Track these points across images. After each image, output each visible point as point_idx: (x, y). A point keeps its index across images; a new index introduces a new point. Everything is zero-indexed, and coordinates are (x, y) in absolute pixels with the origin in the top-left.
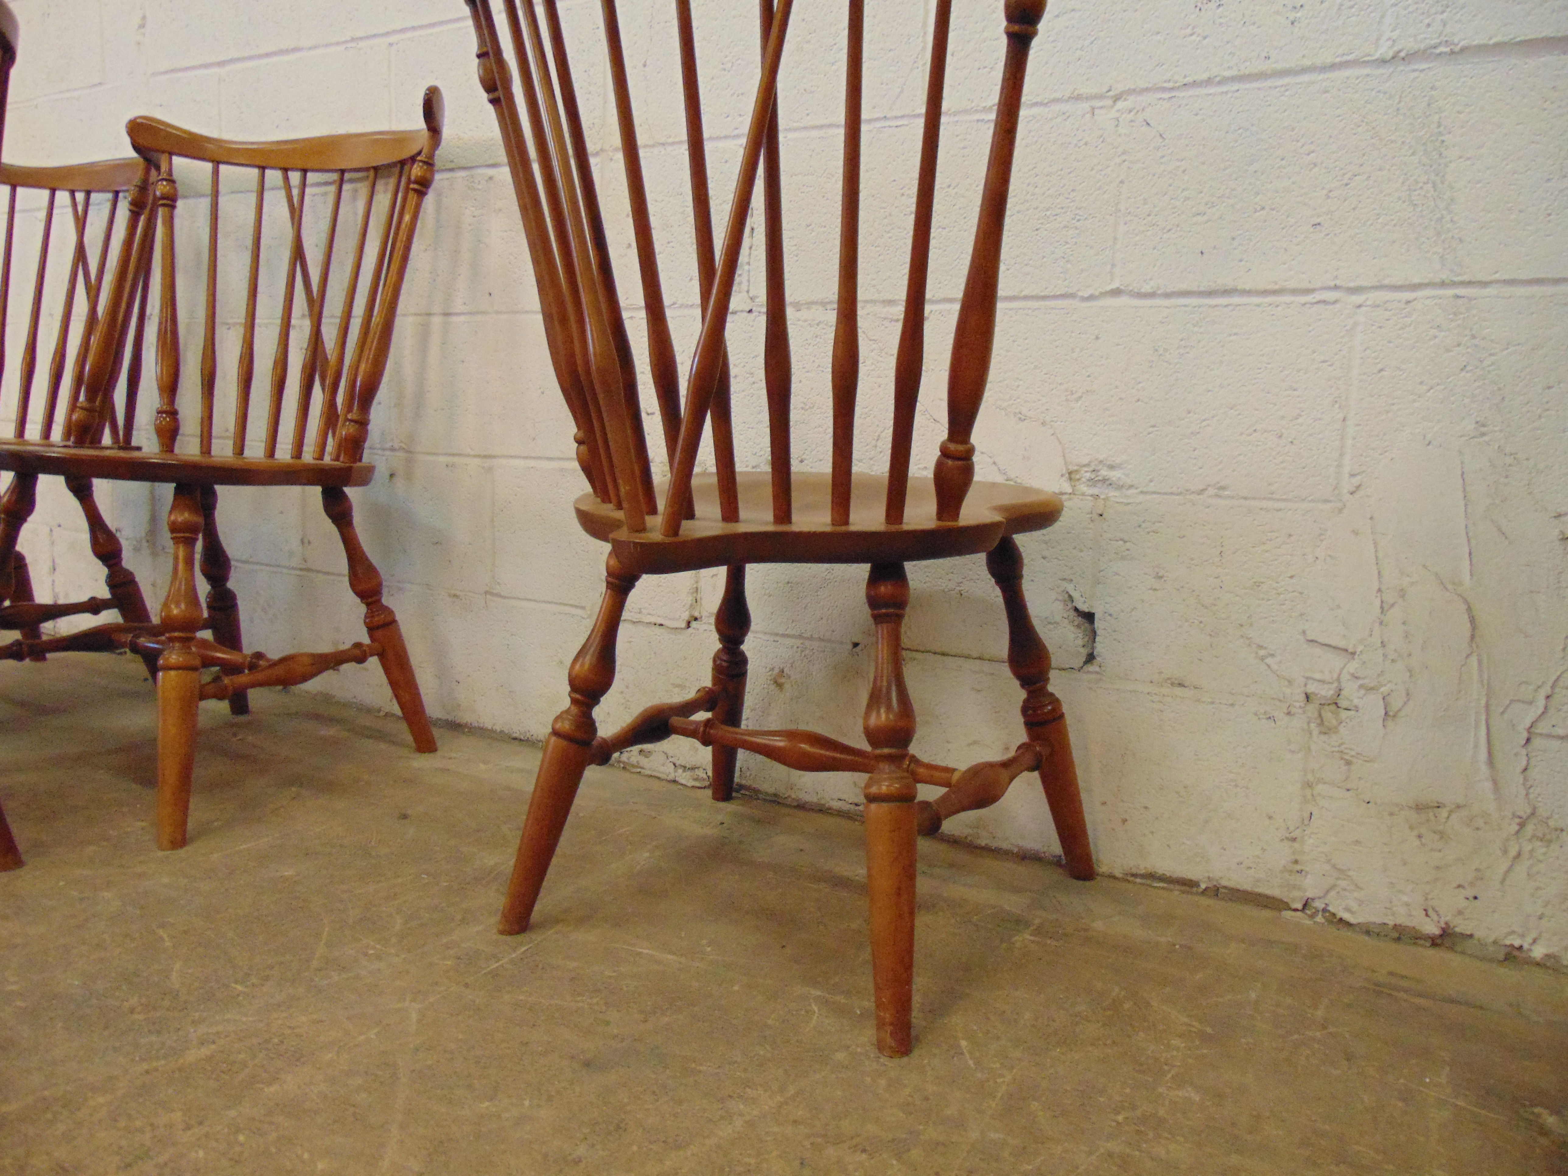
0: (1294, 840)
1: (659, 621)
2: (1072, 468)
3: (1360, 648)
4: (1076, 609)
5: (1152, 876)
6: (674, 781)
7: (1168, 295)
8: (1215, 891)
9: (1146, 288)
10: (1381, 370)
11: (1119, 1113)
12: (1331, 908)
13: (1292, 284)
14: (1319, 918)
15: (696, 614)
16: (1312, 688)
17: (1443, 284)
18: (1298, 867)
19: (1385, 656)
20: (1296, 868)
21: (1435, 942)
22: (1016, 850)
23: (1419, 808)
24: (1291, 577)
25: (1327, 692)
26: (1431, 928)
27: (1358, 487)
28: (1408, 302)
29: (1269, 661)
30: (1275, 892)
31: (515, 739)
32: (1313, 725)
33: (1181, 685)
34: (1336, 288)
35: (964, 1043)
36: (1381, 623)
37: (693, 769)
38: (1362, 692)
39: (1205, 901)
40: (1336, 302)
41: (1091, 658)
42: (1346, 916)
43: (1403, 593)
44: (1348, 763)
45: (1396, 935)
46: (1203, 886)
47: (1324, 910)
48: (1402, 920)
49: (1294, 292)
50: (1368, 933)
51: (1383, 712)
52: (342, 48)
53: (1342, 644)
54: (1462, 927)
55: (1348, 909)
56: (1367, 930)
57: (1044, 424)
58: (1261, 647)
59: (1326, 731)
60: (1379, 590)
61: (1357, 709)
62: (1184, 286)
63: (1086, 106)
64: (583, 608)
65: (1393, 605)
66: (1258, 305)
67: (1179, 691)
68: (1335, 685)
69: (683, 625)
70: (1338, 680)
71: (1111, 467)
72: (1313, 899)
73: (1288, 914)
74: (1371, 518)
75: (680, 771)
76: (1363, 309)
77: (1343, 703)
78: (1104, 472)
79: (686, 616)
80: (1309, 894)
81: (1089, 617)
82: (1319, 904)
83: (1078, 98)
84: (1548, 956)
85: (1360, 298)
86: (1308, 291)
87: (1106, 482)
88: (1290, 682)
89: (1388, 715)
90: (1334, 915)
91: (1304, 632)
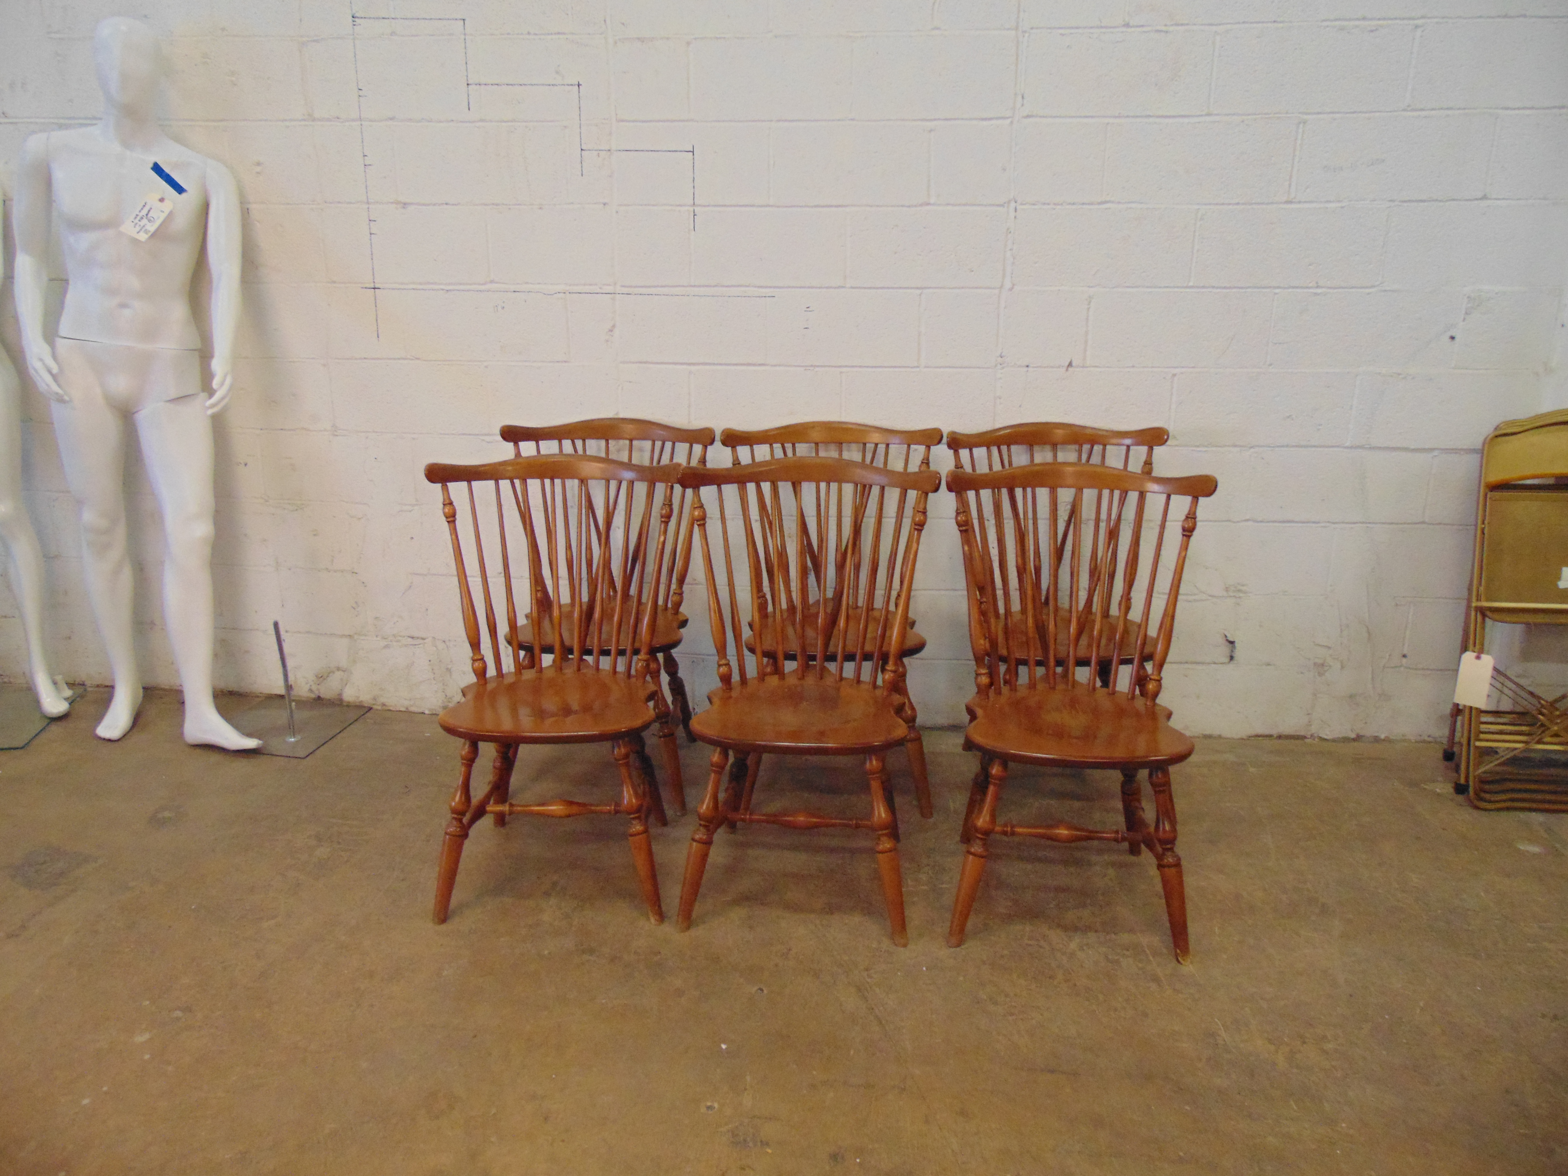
0: (1309, 714)
2: (1227, 586)
3: (1333, 646)
4: (1227, 640)
7: (1268, 522)
8: (1281, 737)
9: (1260, 519)
10: (1342, 550)
12: (1321, 735)
13: (1313, 520)
14: (1316, 740)
16: (1317, 660)
17: (1363, 523)
19: (1341, 647)
20: (1309, 724)
21: (1354, 740)
23: (1351, 696)
24: (1310, 623)
25: (1320, 661)
26: (1353, 736)
27: (1333, 590)
28: (1352, 528)
29: (1302, 652)
30: (1302, 733)
31: (929, 728)
32: (1316, 674)
33: (1269, 665)
34: (1328, 522)
36: (1340, 636)
38: (1333, 660)
40: (1328, 527)
41: (1232, 658)
42: (1326, 737)
43: (1348, 626)
44: (1329, 685)
45: (1343, 740)
46: (1275, 736)
47: (1318, 736)
48: (1344, 735)
49: (1314, 522)
51: (1340, 667)
52: (802, 369)
53: (1327, 645)
54: (1361, 734)
55: (1327, 735)
56: (1334, 741)
57: (1216, 570)
58: (1299, 648)
59: (1320, 674)
60: (1340, 625)
61: (1331, 666)
62: (1274, 519)
63: (1238, 449)
65: (1344, 630)
66: (1301, 527)
67: (1269, 667)
68: (1324, 659)
70: (1326, 657)
71: (1243, 585)
73: (1307, 740)
74: (1337, 601)
76: (1337, 529)
77: (1326, 664)
78: (1240, 587)
80: (1313, 732)
81: (1232, 642)
82: (1316, 735)
83: (1235, 446)
84: (1386, 737)
85: (1336, 526)
86: (1318, 523)
87: (1240, 591)
88: (1309, 659)
89: (1342, 667)
90: (1321, 737)
91: (1314, 642)
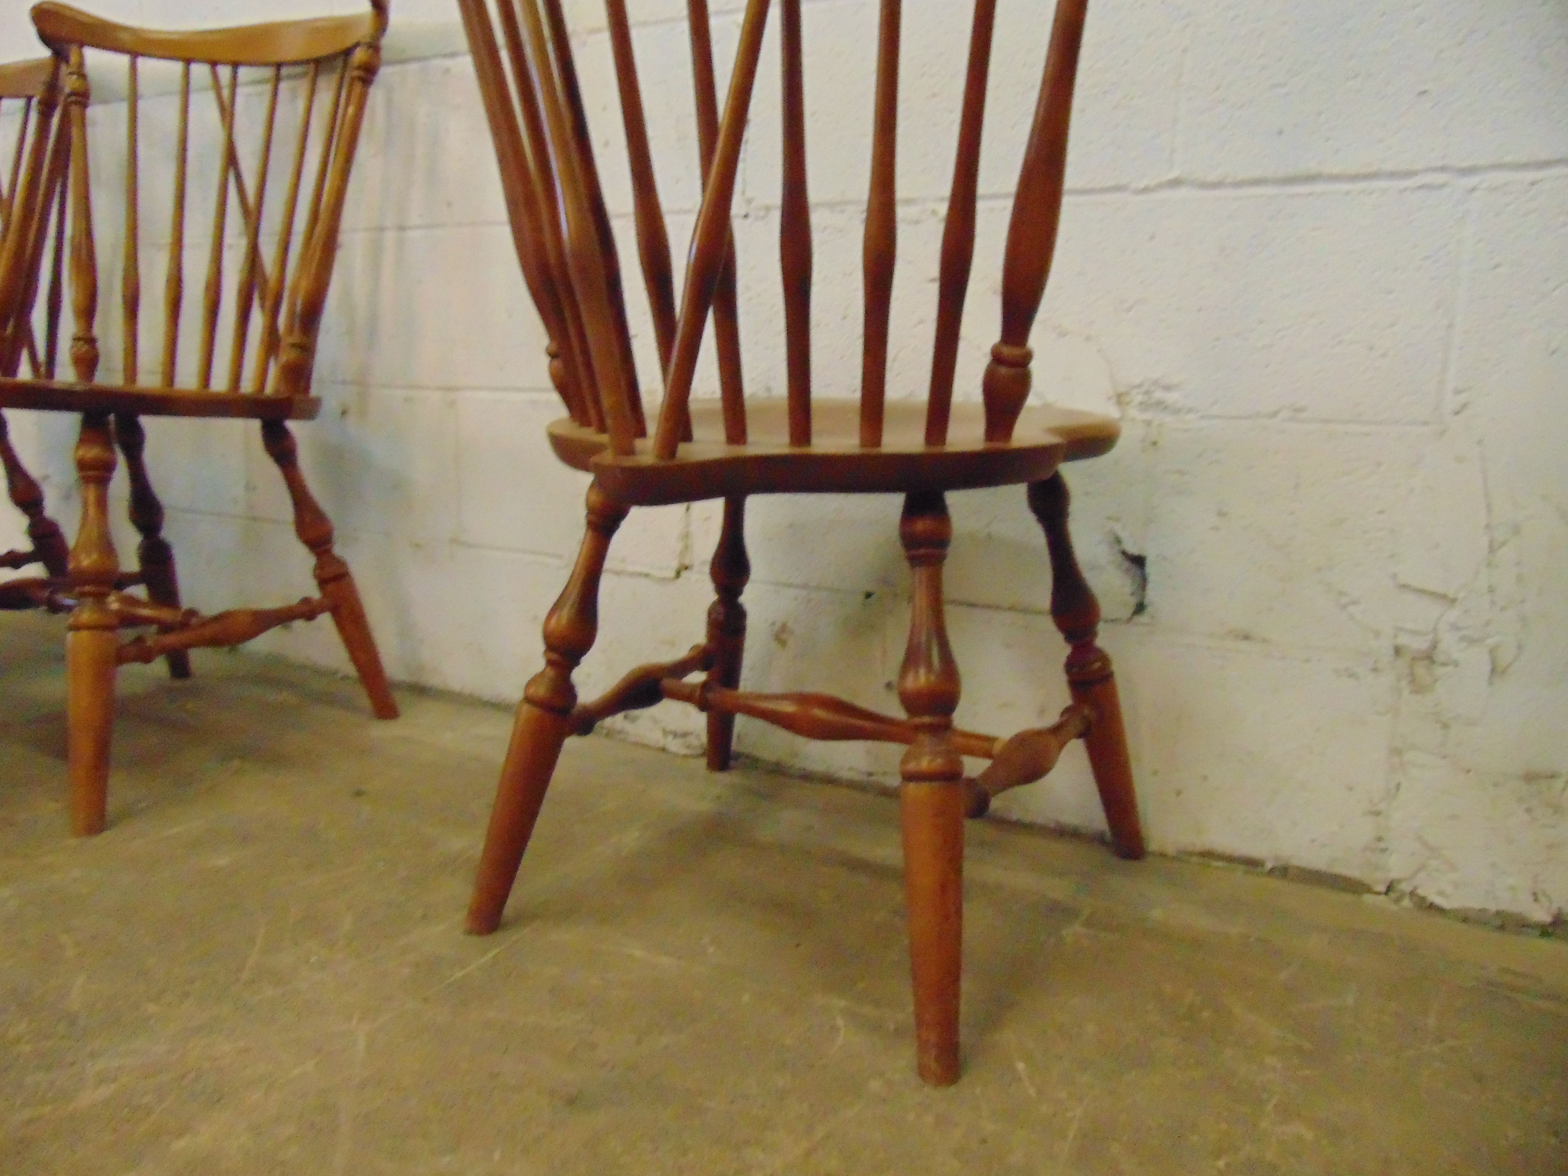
0: (1378, 814)
1: (645, 570)
2: (1121, 390)
3: (1462, 595)
4: (1124, 553)
5: (1208, 855)
6: (663, 750)
7: (1239, 184)
8: (1283, 872)
9: (1212, 177)
10: (1496, 267)
11: (1218, 1157)
12: (1421, 892)
13: (1388, 167)
14: (1406, 903)
15: (687, 562)
16: (1403, 640)
18: (1382, 845)
19: (1493, 603)
20: (1380, 846)
21: (1544, 930)
22: (1052, 825)
23: (1530, 778)
24: (1381, 512)
25: (1420, 644)
27: (1464, 406)
28: (1533, 183)
29: (1351, 609)
30: (1354, 872)
31: (486, 703)
32: (1404, 684)
33: (1246, 637)
34: (1443, 169)
35: (1021, 1066)
36: (1489, 564)
37: (685, 735)
38: (1463, 644)
39: (1275, 883)
40: (1442, 186)
41: (1140, 608)
42: (1439, 901)
43: (1516, 530)
44: (1445, 726)
45: (1498, 922)
46: (1269, 865)
47: (1412, 894)
48: (1506, 905)
49: (1392, 175)
50: (1465, 920)
51: (1488, 668)
53: (1441, 589)
55: (1441, 893)
56: (1465, 917)
57: (1088, 339)
58: (1342, 594)
59: (1418, 688)
60: (1488, 527)
61: (1456, 664)
62: (1257, 173)
64: (560, 557)
65: (1503, 544)
66: (1348, 193)
67: (1244, 645)
68: (1430, 637)
69: (672, 574)
70: (1435, 630)
71: (1168, 388)
72: (1399, 881)
73: (1368, 898)
74: (1480, 442)
75: (670, 738)
76: (1477, 194)
77: (1440, 657)
78: (1159, 395)
79: (675, 564)
80: (1394, 875)
81: (1138, 561)
82: (1405, 887)
85: (1473, 181)
86: (1409, 174)
87: (1160, 405)
88: (1377, 634)
89: (1496, 672)
90: (1423, 899)
91: (1394, 576)
